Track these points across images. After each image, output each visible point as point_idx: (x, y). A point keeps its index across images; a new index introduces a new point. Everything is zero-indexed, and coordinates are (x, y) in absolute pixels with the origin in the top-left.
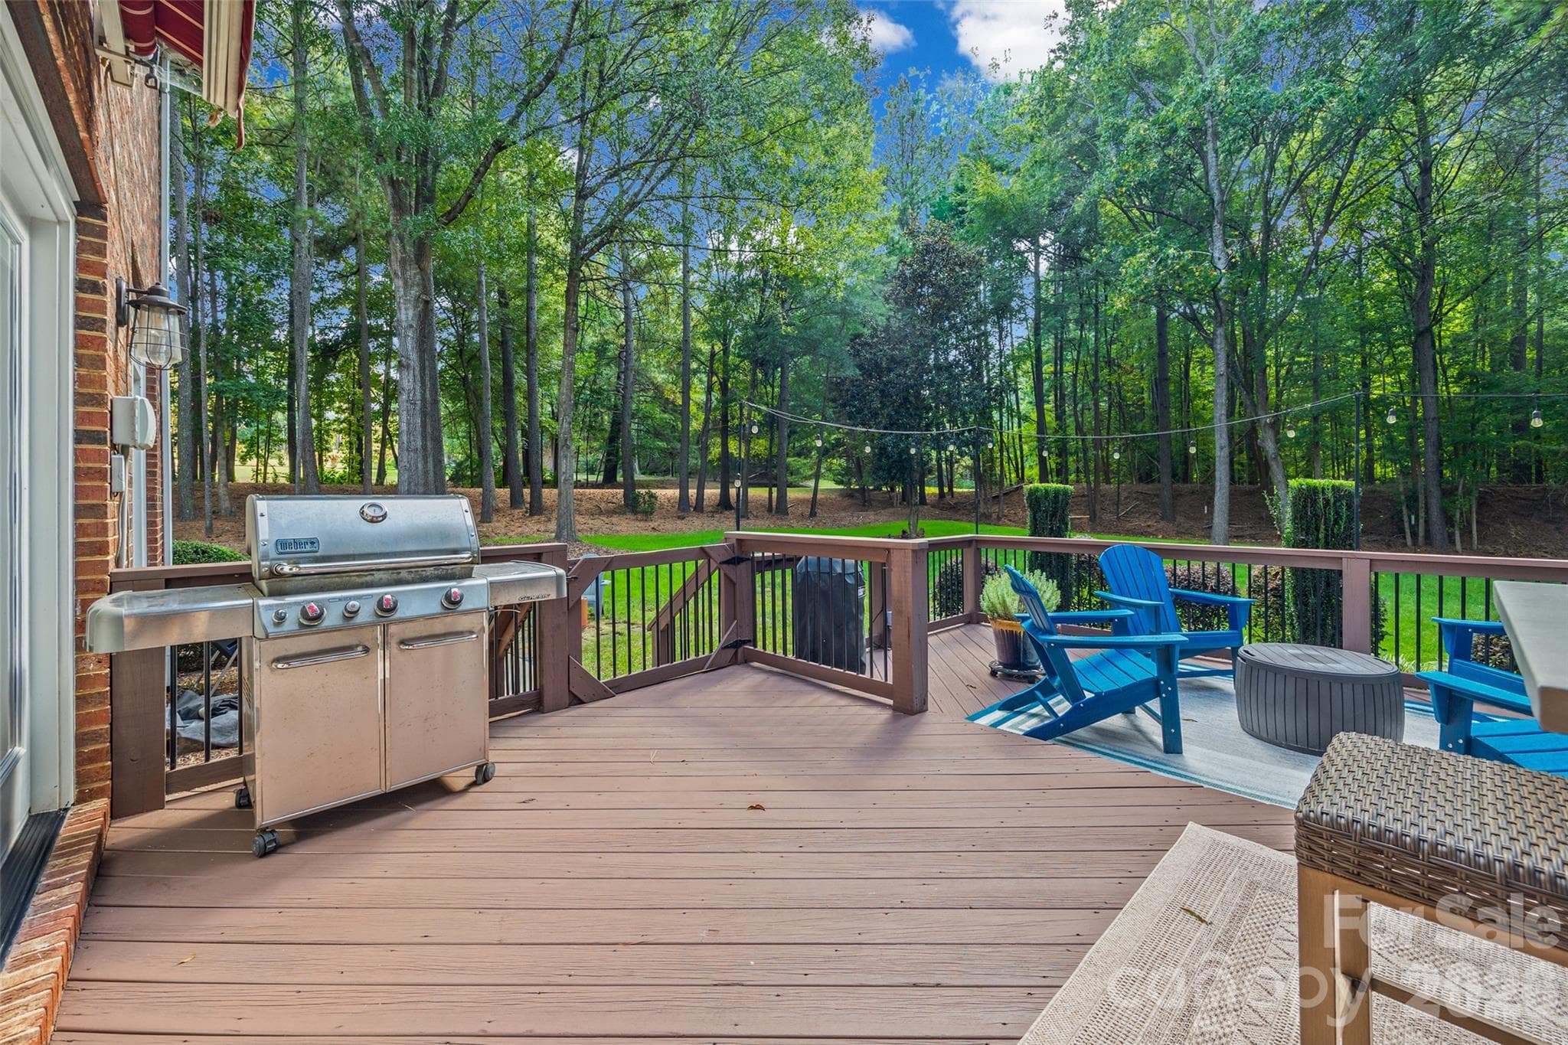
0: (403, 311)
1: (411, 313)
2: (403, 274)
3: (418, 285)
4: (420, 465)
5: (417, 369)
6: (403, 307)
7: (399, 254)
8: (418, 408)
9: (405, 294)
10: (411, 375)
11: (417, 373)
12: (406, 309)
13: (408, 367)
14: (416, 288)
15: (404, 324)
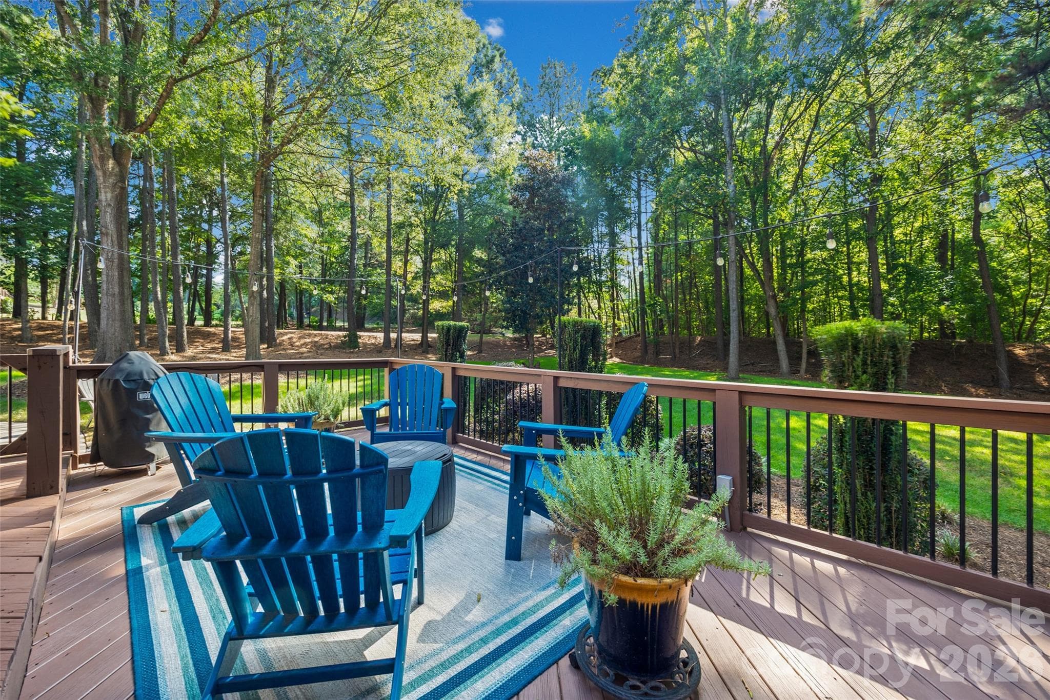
0: (103, 194)
1: (109, 195)
2: (102, 166)
3: (116, 175)
4: (117, 306)
5: (115, 236)
6: (103, 191)
7: (98, 153)
8: (115, 264)
9: (104, 182)
10: (110, 241)
11: (115, 239)
12: (105, 192)
13: (107, 234)
14: (114, 178)
15: (104, 204)
